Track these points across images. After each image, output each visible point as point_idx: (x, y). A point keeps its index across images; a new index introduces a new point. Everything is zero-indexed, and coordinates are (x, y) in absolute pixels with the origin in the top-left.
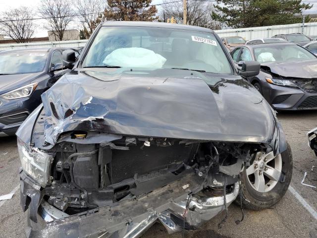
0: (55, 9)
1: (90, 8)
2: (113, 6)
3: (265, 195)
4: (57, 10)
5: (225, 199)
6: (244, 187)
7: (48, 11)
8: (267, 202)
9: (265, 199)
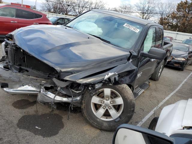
0: (146, 8)
1: (168, 10)
2: (179, 11)
3: (98, 120)
4: (147, 9)
5: (55, 97)
6: (85, 106)
7: (142, 9)
8: (97, 124)
9: (97, 122)
